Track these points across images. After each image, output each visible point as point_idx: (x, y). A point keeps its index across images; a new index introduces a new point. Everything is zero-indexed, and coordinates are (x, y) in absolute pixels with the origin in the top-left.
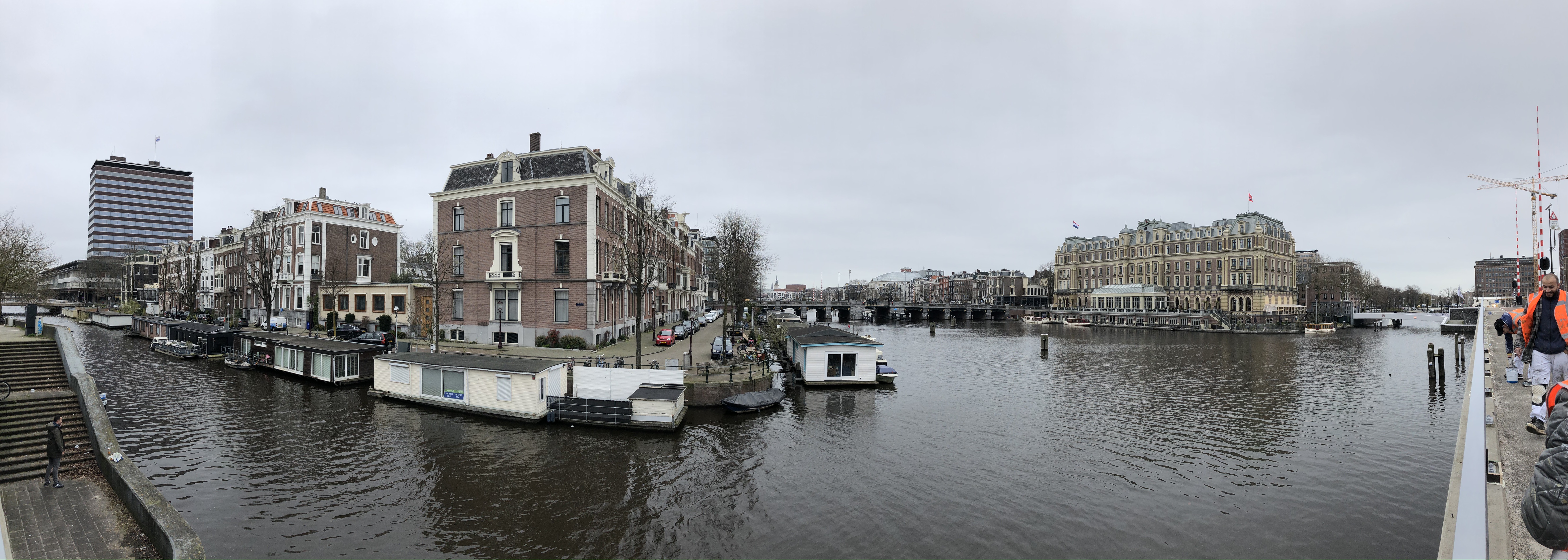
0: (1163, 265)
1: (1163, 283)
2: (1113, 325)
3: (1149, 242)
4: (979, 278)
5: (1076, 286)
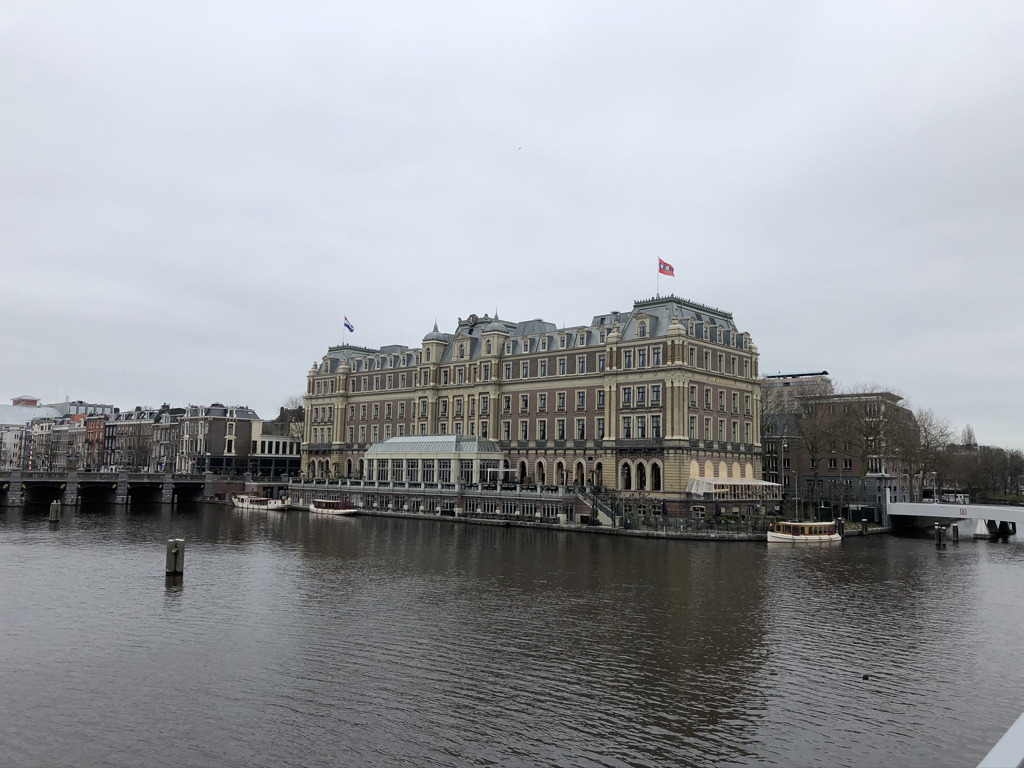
0: (498, 401)
1: (497, 435)
2: (399, 513)
3: (474, 358)
4: (165, 421)
5: (343, 438)
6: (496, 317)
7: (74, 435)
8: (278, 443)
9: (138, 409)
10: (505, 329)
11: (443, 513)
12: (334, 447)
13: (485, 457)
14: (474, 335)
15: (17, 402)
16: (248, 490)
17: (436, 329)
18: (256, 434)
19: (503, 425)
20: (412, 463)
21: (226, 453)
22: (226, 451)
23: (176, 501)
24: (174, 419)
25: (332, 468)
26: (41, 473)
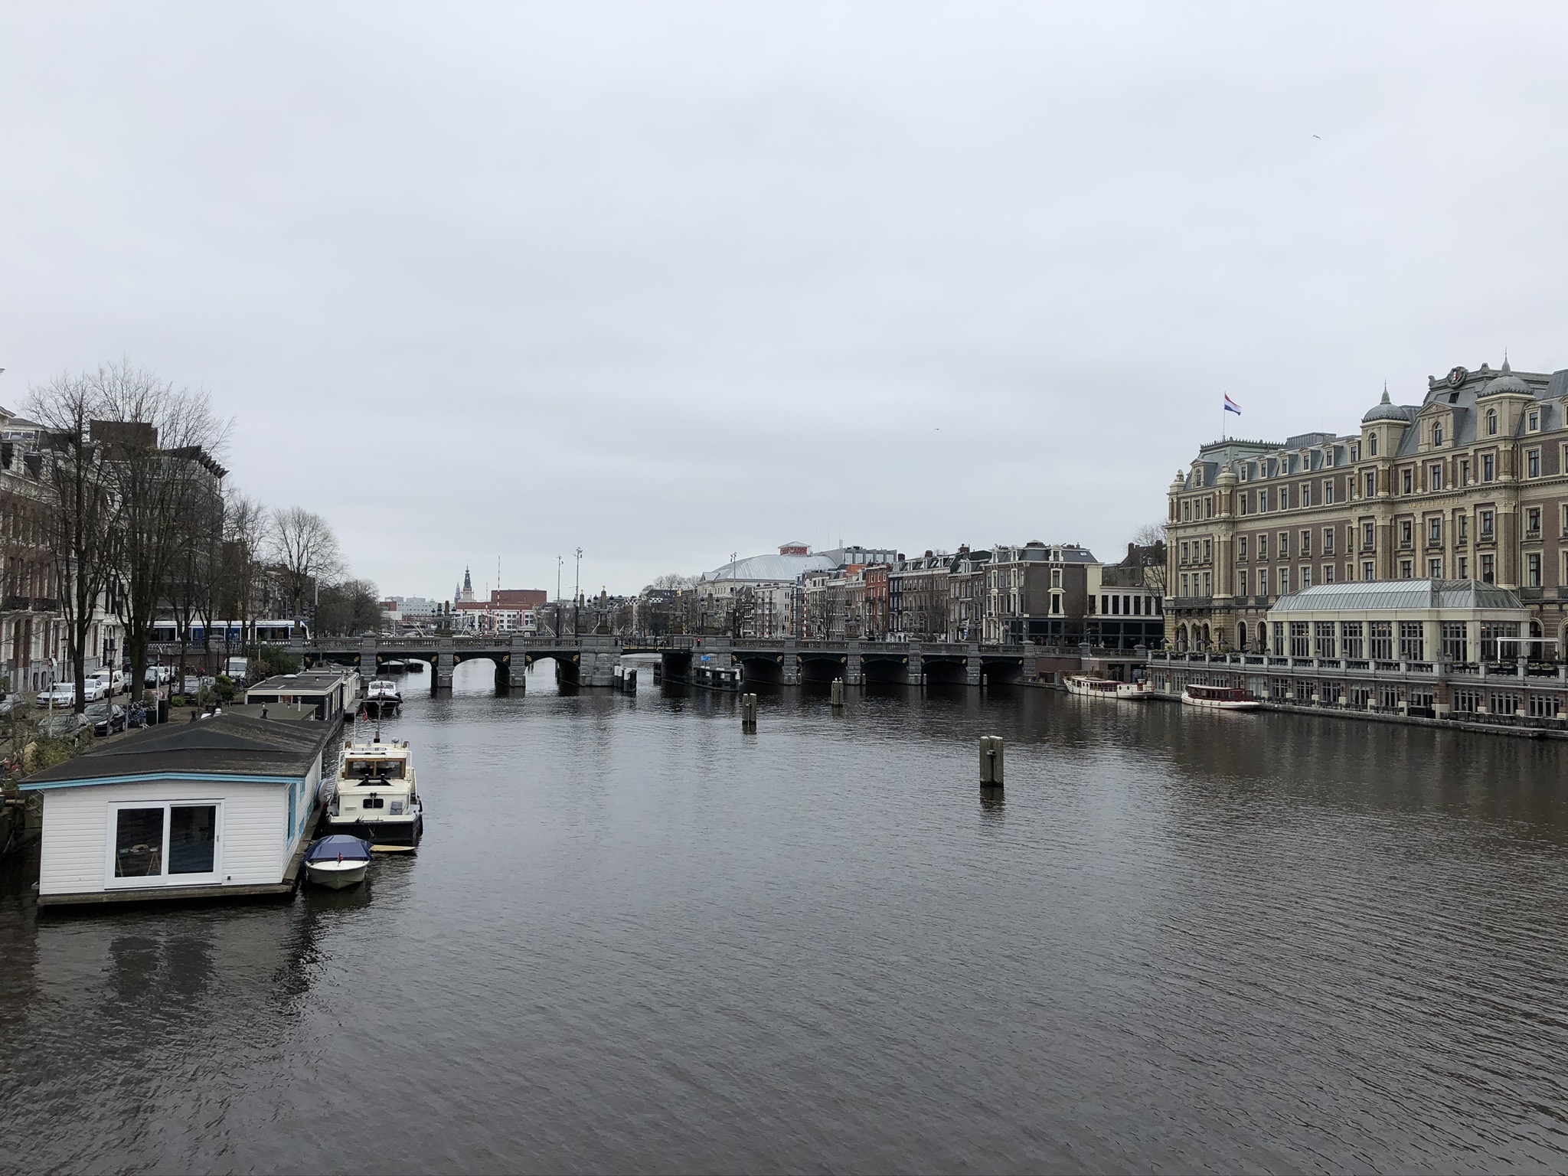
0: (1513, 519)
3: (1464, 441)
4: (965, 570)
5: (1230, 588)
6: (1506, 367)
7: (852, 593)
8: (1127, 599)
9: (929, 554)
10: (1524, 386)
11: (1411, 712)
12: (1216, 604)
13: (1490, 616)
14: (1461, 403)
15: (785, 551)
16: (1086, 668)
17: (1385, 398)
18: (1094, 585)
19: (1525, 560)
20: (1351, 629)
21: (1051, 615)
22: (1051, 611)
23: (985, 682)
24: (976, 567)
25: (1214, 637)
26: (818, 643)
